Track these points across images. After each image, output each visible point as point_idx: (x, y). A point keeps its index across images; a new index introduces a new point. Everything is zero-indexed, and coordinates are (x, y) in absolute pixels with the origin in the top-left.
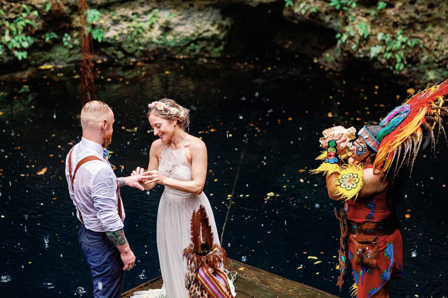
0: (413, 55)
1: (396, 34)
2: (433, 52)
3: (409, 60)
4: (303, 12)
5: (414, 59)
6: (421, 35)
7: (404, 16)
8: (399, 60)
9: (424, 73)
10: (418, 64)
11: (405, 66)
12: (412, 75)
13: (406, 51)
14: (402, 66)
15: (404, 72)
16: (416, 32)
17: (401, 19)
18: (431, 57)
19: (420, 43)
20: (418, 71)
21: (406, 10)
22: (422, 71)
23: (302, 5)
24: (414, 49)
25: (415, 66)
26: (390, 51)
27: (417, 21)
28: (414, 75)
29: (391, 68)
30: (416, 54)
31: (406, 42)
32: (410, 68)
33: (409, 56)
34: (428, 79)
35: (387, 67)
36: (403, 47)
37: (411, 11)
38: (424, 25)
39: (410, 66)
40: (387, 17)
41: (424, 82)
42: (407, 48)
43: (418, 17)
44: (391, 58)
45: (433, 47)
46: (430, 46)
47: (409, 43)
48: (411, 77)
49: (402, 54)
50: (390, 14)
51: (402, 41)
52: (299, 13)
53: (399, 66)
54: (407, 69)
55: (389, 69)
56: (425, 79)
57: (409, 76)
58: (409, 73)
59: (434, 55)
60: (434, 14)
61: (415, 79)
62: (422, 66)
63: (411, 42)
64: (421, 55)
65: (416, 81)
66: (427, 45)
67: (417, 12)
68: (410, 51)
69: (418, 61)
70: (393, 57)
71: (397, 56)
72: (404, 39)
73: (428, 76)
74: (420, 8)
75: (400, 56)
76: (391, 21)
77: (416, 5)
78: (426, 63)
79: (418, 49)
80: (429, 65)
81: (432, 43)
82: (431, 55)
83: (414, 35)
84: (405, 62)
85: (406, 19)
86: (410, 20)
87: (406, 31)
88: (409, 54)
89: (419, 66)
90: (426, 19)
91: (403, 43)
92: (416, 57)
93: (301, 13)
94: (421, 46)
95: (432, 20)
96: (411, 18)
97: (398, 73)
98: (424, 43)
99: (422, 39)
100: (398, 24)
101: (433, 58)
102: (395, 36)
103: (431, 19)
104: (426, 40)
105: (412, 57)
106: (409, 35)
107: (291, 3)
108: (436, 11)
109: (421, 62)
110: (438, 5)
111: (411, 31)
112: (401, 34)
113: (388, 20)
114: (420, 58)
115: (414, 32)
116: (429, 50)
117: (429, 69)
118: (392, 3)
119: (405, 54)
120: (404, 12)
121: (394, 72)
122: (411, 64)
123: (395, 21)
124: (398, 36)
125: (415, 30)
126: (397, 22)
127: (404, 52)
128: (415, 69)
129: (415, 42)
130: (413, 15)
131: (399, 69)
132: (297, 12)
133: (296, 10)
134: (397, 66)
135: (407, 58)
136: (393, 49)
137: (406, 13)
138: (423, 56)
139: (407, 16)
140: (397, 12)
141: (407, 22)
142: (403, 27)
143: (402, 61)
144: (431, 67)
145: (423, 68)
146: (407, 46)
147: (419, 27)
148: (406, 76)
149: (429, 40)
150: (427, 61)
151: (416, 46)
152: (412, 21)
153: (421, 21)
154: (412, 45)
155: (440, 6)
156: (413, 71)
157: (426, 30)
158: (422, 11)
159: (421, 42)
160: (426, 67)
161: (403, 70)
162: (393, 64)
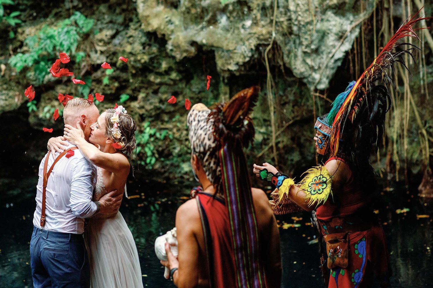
0: (164, 147)
1: (143, 126)
2: (184, 142)
3: (161, 154)
4: (48, 116)
5: (166, 152)
6: (169, 126)
7: (148, 107)
8: (149, 153)
9: (178, 166)
10: (171, 157)
11: (157, 160)
12: (166, 169)
13: (155, 144)
14: (154, 160)
15: (157, 166)
16: (165, 124)
17: (147, 111)
18: (183, 148)
19: (169, 135)
20: (172, 165)
21: (151, 101)
22: (176, 164)
23: (46, 109)
24: (164, 141)
25: (169, 160)
26: (139, 145)
27: (163, 112)
28: (168, 169)
29: (143, 163)
30: (167, 146)
31: (155, 134)
32: (163, 162)
33: (160, 149)
34: (183, 172)
35: (139, 162)
36: (152, 139)
37: (155, 101)
38: (172, 115)
39: (162, 159)
40: (131, 110)
41: (180, 175)
42: (157, 141)
43: (163, 107)
44: (140, 152)
45: (184, 137)
46: (180, 135)
47: (158, 135)
48: (165, 172)
49: (152, 147)
50: (135, 106)
51: (150, 133)
52: (44, 118)
53: (151, 160)
54: (159, 163)
55: (140, 165)
56: (180, 172)
57: (163, 170)
58: (163, 167)
59: (186, 146)
60: (179, 102)
61: (170, 173)
62: (175, 159)
63: (161, 135)
64: (173, 146)
65: (171, 176)
66: (177, 135)
67: (161, 101)
68: (160, 143)
69: (170, 154)
70: (142, 151)
71: (147, 149)
72: (152, 132)
73: (183, 169)
74: (164, 97)
75: (150, 149)
76: (136, 113)
77: (160, 95)
78: (179, 155)
79: (169, 140)
80: (183, 157)
81: (182, 133)
82: (182, 146)
83: (162, 126)
84: (157, 156)
85: (151, 110)
86: (155, 111)
87: (154, 123)
88: (160, 146)
89: (172, 159)
90: (172, 109)
91: (151, 136)
92: (168, 149)
93: (45, 117)
94: (171, 137)
95: (179, 109)
96: (157, 108)
97: (151, 168)
98: (174, 133)
99: (171, 130)
100: (144, 116)
101: (185, 149)
102: (142, 129)
103: (177, 108)
104: (175, 130)
105: (163, 150)
106: (157, 127)
107: (35, 108)
108: (180, 98)
109: (174, 154)
110: (182, 93)
111: (159, 123)
112: (149, 126)
113: (133, 113)
114: (171, 150)
115: (162, 124)
116: (179, 141)
117: (184, 161)
118: (135, 95)
119: (155, 147)
120: (148, 103)
121: (147, 168)
122: (164, 157)
123: (141, 113)
124: (145, 129)
125: (163, 122)
126: (143, 114)
127: (153, 144)
128: (168, 162)
129: (164, 133)
130: (157, 105)
131: (150, 163)
132: (42, 117)
133: (41, 115)
134: (148, 161)
135: (157, 151)
136: (142, 143)
137: (151, 104)
138: (174, 148)
139: (152, 107)
140: (142, 104)
141: (153, 114)
142: (150, 119)
143: (153, 155)
144: (185, 159)
145: (177, 161)
146: (157, 138)
147: (166, 118)
148: (160, 170)
149: (179, 130)
150: (180, 153)
151: (166, 138)
152: (158, 112)
153: (167, 111)
154: (162, 137)
155: (184, 93)
156: (167, 165)
157: (174, 120)
158: (166, 100)
159: (170, 133)
160: (179, 159)
161: (155, 164)
162: (144, 159)
